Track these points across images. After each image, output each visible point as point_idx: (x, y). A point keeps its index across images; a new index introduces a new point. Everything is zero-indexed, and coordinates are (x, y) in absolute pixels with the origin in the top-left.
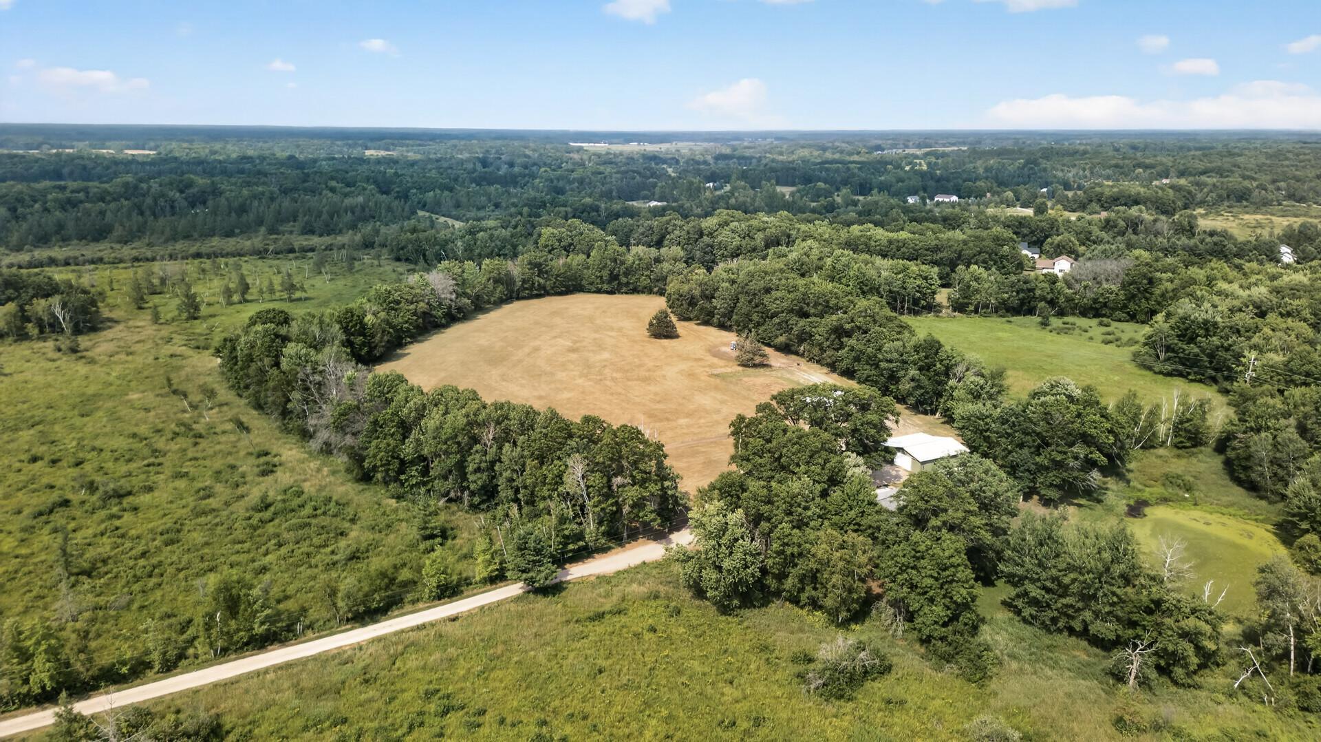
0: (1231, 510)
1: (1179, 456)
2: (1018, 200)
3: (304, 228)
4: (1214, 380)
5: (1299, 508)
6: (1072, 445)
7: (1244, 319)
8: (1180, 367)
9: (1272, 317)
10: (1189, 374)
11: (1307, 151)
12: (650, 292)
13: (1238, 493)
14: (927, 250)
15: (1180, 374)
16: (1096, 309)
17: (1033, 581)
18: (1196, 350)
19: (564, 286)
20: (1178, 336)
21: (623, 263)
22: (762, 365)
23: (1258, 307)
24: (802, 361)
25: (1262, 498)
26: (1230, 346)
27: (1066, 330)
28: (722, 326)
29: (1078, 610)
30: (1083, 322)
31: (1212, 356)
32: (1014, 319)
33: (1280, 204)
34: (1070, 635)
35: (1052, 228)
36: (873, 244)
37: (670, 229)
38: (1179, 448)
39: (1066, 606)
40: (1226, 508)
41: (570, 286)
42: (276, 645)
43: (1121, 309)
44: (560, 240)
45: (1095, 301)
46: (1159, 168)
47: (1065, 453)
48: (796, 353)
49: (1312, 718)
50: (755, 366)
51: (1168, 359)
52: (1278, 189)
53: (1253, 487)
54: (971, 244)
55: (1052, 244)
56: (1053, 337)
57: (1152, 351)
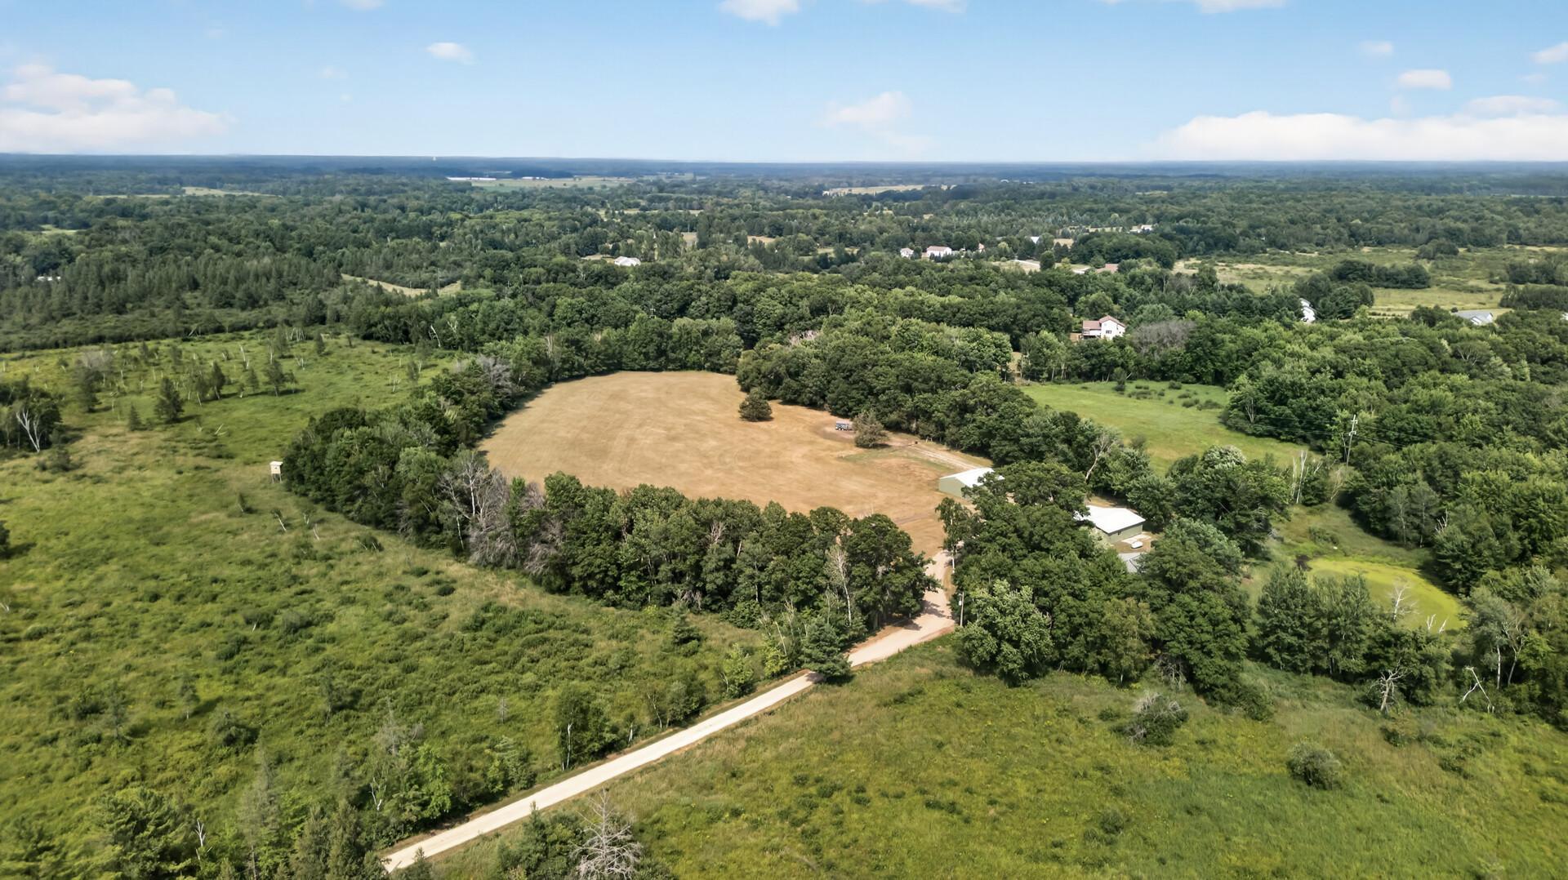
0: (1376, 558)
1: (1311, 513)
2: (1015, 251)
3: (218, 300)
4: (1305, 440)
5: (1453, 551)
6: (1254, 507)
7: (1325, 379)
8: (1271, 428)
9: (1350, 377)
10: (1280, 434)
11: (1268, 193)
12: (700, 368)
13: (1376, 544)
14: (983, 315)
15: (1270, 435)
16: (1164, 372)
17: (1285, 629)
18: (1288, 411)
19: (605, 365)
20: (1267, 398)
21: (670, 337)
22: (884, 446)
23: (1335, 368)
24: (916, 438)
25: (1399, 546)
26: (1318, 406)
27: (1143, 394)
28: (812, 405)
29: (1326, 651)
30: (1154, 386)
31: (1302, 416)
32: (1087, 384)
33: (1265, 252)
34: (1314, 675)
35: (1081, 286)
36: (927, 309)
37: (695, 295)
38: (1307, 505)
39: (1315, 648)
40: (1370, 556)
41: (611, 363)
42: (613, 755)
43: (1186, 371)
44: (580, 312)
45: (1163, 363)
46: (1135, 213)
47: (1248, 516)
48: (908, 431)
49: (1525, 718)
50: (875, 446)
51: (1257, 422)
52: (1259, 236)
53: (1389, 536)
54: (1025, 308)
55: (1086, 302)
56: (1132, 402)
57: (1242, 414)
